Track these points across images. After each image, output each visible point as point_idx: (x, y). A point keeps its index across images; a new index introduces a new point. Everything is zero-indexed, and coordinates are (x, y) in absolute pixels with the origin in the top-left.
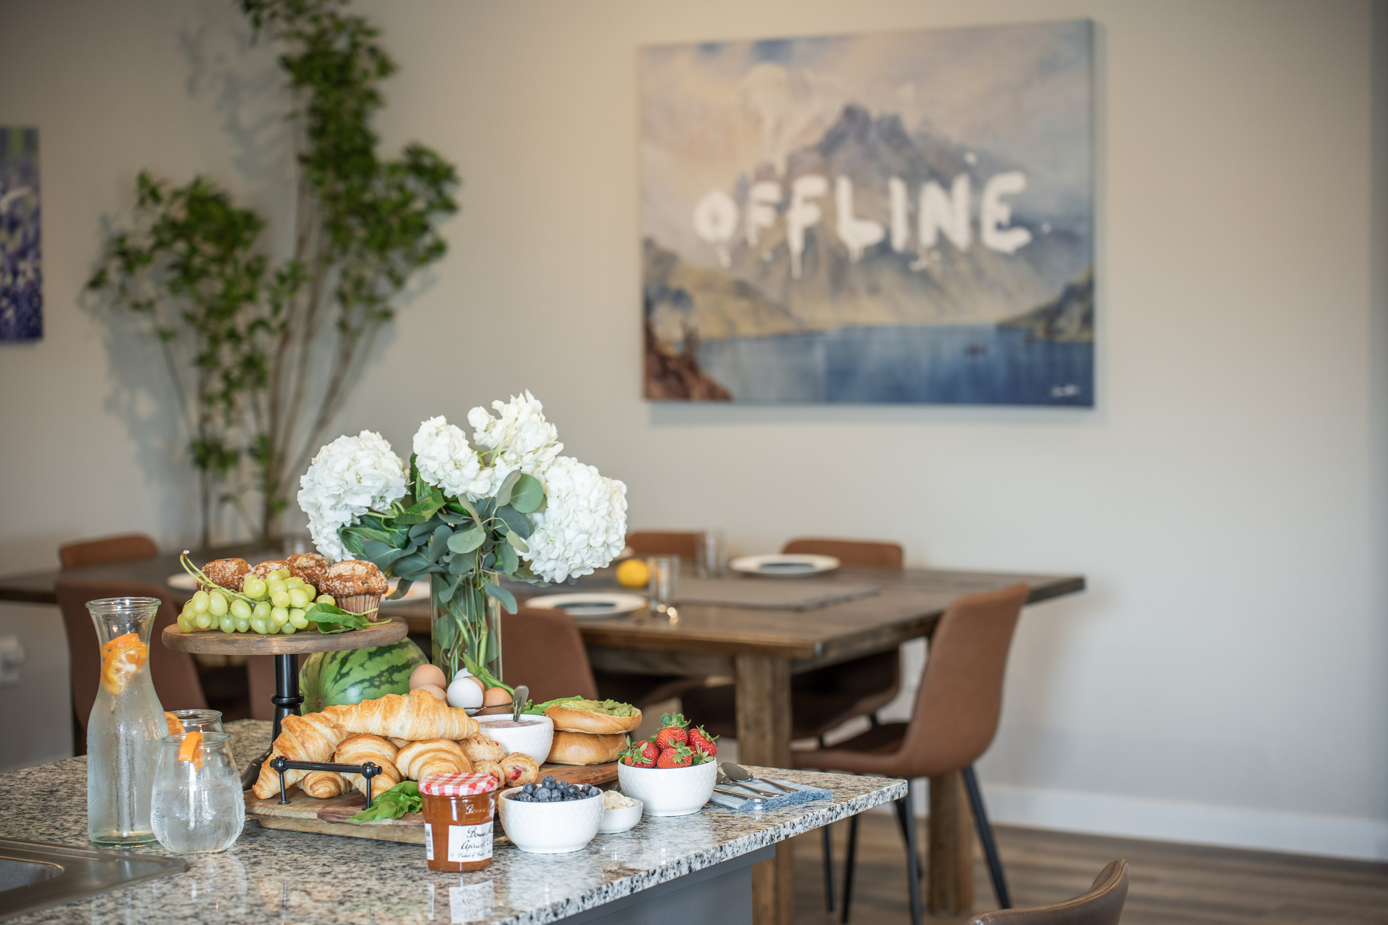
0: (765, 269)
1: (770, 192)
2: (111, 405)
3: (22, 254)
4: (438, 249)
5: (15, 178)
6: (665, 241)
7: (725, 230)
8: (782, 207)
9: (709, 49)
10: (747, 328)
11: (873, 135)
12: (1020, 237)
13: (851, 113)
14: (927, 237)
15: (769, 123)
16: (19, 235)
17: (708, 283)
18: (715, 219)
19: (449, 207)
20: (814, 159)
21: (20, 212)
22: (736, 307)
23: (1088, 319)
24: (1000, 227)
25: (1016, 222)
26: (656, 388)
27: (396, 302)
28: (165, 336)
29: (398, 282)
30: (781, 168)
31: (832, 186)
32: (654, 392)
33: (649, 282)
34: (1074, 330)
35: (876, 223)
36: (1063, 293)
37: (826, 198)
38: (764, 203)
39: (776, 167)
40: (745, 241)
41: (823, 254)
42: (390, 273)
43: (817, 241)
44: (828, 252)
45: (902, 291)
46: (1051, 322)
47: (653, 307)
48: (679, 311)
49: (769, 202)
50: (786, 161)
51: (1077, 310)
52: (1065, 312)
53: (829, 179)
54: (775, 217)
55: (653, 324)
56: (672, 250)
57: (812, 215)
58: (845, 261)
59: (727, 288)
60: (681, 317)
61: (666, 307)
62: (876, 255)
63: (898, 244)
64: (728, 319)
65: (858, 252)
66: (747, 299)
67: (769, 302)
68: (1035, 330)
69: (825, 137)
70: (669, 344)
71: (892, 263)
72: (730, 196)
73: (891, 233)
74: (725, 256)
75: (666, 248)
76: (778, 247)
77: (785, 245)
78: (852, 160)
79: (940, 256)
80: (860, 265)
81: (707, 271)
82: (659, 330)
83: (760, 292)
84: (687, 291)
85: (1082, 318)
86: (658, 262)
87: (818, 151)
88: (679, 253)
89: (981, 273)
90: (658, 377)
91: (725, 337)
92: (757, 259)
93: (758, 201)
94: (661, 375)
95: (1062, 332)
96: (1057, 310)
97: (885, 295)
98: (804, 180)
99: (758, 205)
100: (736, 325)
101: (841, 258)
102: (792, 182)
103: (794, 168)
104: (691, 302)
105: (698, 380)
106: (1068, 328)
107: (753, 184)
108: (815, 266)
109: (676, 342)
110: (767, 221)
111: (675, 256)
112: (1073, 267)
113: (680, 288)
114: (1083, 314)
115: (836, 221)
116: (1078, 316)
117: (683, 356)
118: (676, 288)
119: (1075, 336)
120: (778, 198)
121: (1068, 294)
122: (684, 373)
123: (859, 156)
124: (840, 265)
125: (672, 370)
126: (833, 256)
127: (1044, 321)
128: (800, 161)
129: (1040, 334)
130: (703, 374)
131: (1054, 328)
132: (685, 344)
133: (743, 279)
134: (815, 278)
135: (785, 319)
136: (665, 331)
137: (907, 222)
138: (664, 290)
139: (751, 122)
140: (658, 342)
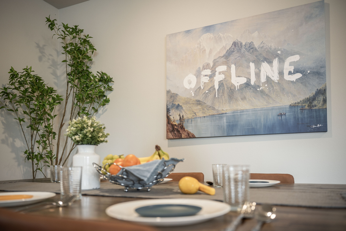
0: (206, 95)
1: (208, 72)
4: (107, 101)
6: (173, 91)
7: (193, 85)
8: (212, 76)
9: (188, 32)
10: (200, 114)
11: (243, 49)
12: (299, 75)
13: (235, 44)
14: (263, 79)
15: (208, 51)
17: (187, 102)
18: (190, 83)
19: (110, 89)
20: (223, 59)
22: (197, 108)
23: (325, 101)
24: (290, 73)
25: (296, 71)
26: (171, 136)
27: (95, 115)
28: (20, 120)
29: (96, 111)
30: (211, 65)
31: (229, 67)
32: (170, 137)
33: (168, 103)
34: (320, 105)
35: (244, 77)
36: (316, 92)
37: (227, 71)
38: (206, 76)
39: (210, 64)
40: (200, 88)
41: (226, 88)
42: (93, 108)
43: (223, 85)
44: (228, 88)
45: (254, 98)
46: (311, 103)
47: (170, 111)
48: (178, 111)
49: (207, 75)
50: (213, 62)
51: (321, 98)
52: (316, 99)
53: (228, 65)
54: (210, 79)
55: (170, 116)
56: (176, 93)
57: (221, 77)
58: (234, 90)
59: (194, 102)
60: (178, 113)
61: (174, 110)
62: (244, 87)
63: (252, 83)
64: (194, 112)
65: (238, 87)
66: (200, 105)
67: (207, 106)
68: (304, 106)
69: (226, 52)
70: (175, 121)
71: (250, 89)
72: (195, 75)
73: (250, 80)
74: (193, 93)
75: (174, 93)
76: (211, 88)
77: (213, 87)
78: (236, 59)
79: (268, 85)
80: (239, 90)
81: (187, 98)
82: (171, 117)
83: (204, 103)
84: (180, 105)
85: (323, 101)
86: (171, 97)
87: (224, 57)
88: (178, 94)
89: (283, 89)
90: (171, 131)
91: (193, 117)
92: (204, 92)
93: (203, 75)
94: (172, 130)
95: (315, 106)
96: (314, 98)
97: (248, 100)
98: (219, 67)
99: (204, 76)
100: (197, 114)
101: (232, 89)
102: (215, 68)
103: (216, 64)
104: (182, 108)
105: (184, 131)
106: (318, 104)
107: (202, 71)
108: (223, 93)
109: (177, 120)
110: (207, 81)
111: (177, 95)
112: (320, 84)
113: (178, 104)
114: (324, 99)
115: (231, 78)
116: (322, 100)
117: (179, 124)
118: (177, 104)
119: (320, 107)
120: (211, 74)
121: (318, 93)
122: (180, 130)
123: (238, 57)
124: (232, 92)
125: (176, 129)
126: (229, 89)
127: (308, 103)
128: (218, 61)
129: (306, 107)
130: (186, 129)
131: (312, 105)
132: (180, 121)
133: (199, 99)
134: (223, 96)
135: (213, 110)
136: (173, 118)
137: (255, 76)
138: (173, 105)
139: (202, 52)
140: (171, 121)
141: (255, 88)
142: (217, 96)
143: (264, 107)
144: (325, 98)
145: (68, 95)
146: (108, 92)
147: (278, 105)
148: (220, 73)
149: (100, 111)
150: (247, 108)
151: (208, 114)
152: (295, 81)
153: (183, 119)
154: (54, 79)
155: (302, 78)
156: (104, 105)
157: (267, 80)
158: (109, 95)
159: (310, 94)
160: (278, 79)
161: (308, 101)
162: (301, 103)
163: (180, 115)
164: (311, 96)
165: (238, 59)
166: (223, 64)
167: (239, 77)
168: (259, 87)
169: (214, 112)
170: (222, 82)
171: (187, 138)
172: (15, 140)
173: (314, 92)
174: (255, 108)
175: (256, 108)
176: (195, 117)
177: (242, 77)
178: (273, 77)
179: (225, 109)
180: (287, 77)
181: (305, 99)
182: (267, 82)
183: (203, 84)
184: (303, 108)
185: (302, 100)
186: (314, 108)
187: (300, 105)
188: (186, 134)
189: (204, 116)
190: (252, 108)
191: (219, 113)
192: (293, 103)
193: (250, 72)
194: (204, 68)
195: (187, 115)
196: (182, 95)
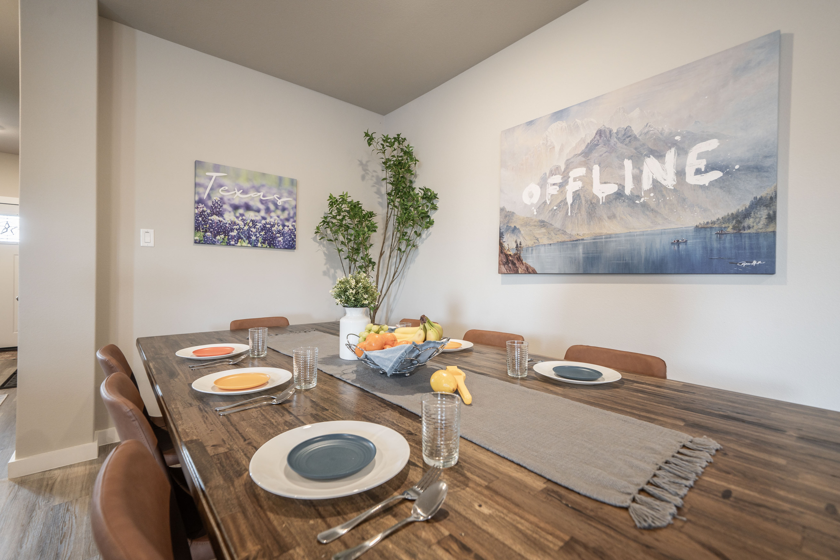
0: (554, 213)
1: (558, 179)
2: (325, 273)
3: (288, 220)
4: (431, 223)
5: (285, 194)
6: (508, 209)
7: (535, 200)
8: (562, 185)
9: (530, 123)
10: (545, 241)
11: (614, 140)
12: (717, 175)
13: (600, 133)
14: (647, 184)
15: (557, 149)
16: (286, 213)
17: (526, 224)
18: (531, 196)
19: (435, 208)
20: (581, 159)
21: (287, 206)
22: (540, 232)
23: (772, 218)
24: (698, 172)
25: (711, 168)
26: (503, 269)
27: (418, 241)
28: (340, 251)
29: (420, 235)
30: (563, 168)
31: (590, 170)
32: (503, 271)
33: (502, 225)
34: (760, 225)
35: (614, 183)
36: (753, 203)
37: (586, 176)
38: (554, 184)
39: (560, 167)
40: (545, 202)
41: (583, 202)
42: (416, 232)
43: (580, 197)
44: (586, 201)
45: (629, 215)
46: (739, 222)
47: (503, 235)
48: (514, 235)
49: (556, 183)
50: (565, 163)
51: (763, 213)
52: (752, 215)
53: (588, 167)
54: (559, 190)
55: (503, 242)
56: (512, 211)
57: (578, 185)
58: (596, 204)
59: (536, 224)
60: (515, 238)
61: (509, 235)
62: (614, 199)
63: (627, 192)
64: (536, 237)
65: (602, 199)
66: (545, 228)
67: (555, 228)
68: (725, 228)
69: (586, 147)
70: (509, 250)
71: (624, 201)
72: (538, 184)
73: (623, 187)
74: (535, 211)
75: (510, 210)
76: (561, 202)
77: (564, 201)
78: (601, 156)
79: (655, 194)
80: (605, 204)
81: (527, 218)
82: (505, 245)
83: (551, 224)
84: (517, 227)
85: (766, 218)
86: (506, 216)
87: (582, 155)
88: (515, 212)
89: (684, 200)
90: (505, 264)
91: (534, 245)
92: (550, 209)
93: (551, 184)
94: (506, 262)
95: (749, 228)
96: (747, 214)
97: (619, 218)
98: (575, 170)
99: (551, 186)
100: (539, 239)
101: (594, 203)
102: (568, 173)
103: (569, 166)
104: (520, 232)
105: (522, 264)
106: (755, 224)
107: (549, 177)
108: (579, 209)
109: (513, 249)
110: (555, 192)
111: (513, 213)
112: (761, 187)
113: (515, 227)
114: (769, 215)
115: (592, 186)
116: (765, 216)
117: (515, 254)
118: (513, 226)
119: (761, 229)
120: (561, 181)
121: (756, 204)
122: (516, 262)
123: (605, 153)
124: (593, 206)
125: (510, 260)
126: (589, 203)
127: (734, 222)
128: (572, 162)
129: (730, 230)
130: (524, 262)
131: (742, 225)
132: (516, 249)
133: (543, 219)
134: (579, 214)
135: (563, 235)
136: (508, 245)
137: (633, 180)
138: (508, 228)
139: (549, 150)
140: (505, 249)
141: (632, 199)
142: (569, 214)
143: (646, 230)
144: (771, 212)
145: (388, 218)
146: (433, 211)
147: (673, 226)
148: (575, 180)
149: (424, 236)
150: (617, 232)
151: (555, 241)
152: (707, 185)
153: (520, 247)
154: (379, 198)
155: (723, 180)
156: (428, 228)
157: (654, 186)
158: (434, 216)
159: (738, 207)
160: (675, 183)
161: (733, 219)
162: (719, 222)
163: (516, 242)
164: (740, 211)
165: (604, 155)
166: (580, 165)
167: (605, 183)
168: (639, 197)
169: (565, 238)
170: (578, 192)
171: (525, 273)
172: (337, 271)
173: (748, 204)
174: (630, 232)
175: (632, 232)
176: (537, 244)
177: (610, 183)
178: (665, 180)
179: (581, 233)
180: (691, 179)
181: (728, 215)
182: (654, 189)
183: (550, 197)
184: (722, 231)
185: (720, 218)
186: (746, 232)
187: (716, 226)
188: (524, 268)
189: (550, 243)
190: (625, 231)
191: (572, 240)
192: (702, 223)
193: (624, 175)
194: (552, 174)
195: (526, 242)
196: (520, 213)
